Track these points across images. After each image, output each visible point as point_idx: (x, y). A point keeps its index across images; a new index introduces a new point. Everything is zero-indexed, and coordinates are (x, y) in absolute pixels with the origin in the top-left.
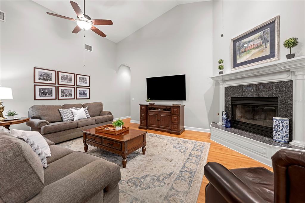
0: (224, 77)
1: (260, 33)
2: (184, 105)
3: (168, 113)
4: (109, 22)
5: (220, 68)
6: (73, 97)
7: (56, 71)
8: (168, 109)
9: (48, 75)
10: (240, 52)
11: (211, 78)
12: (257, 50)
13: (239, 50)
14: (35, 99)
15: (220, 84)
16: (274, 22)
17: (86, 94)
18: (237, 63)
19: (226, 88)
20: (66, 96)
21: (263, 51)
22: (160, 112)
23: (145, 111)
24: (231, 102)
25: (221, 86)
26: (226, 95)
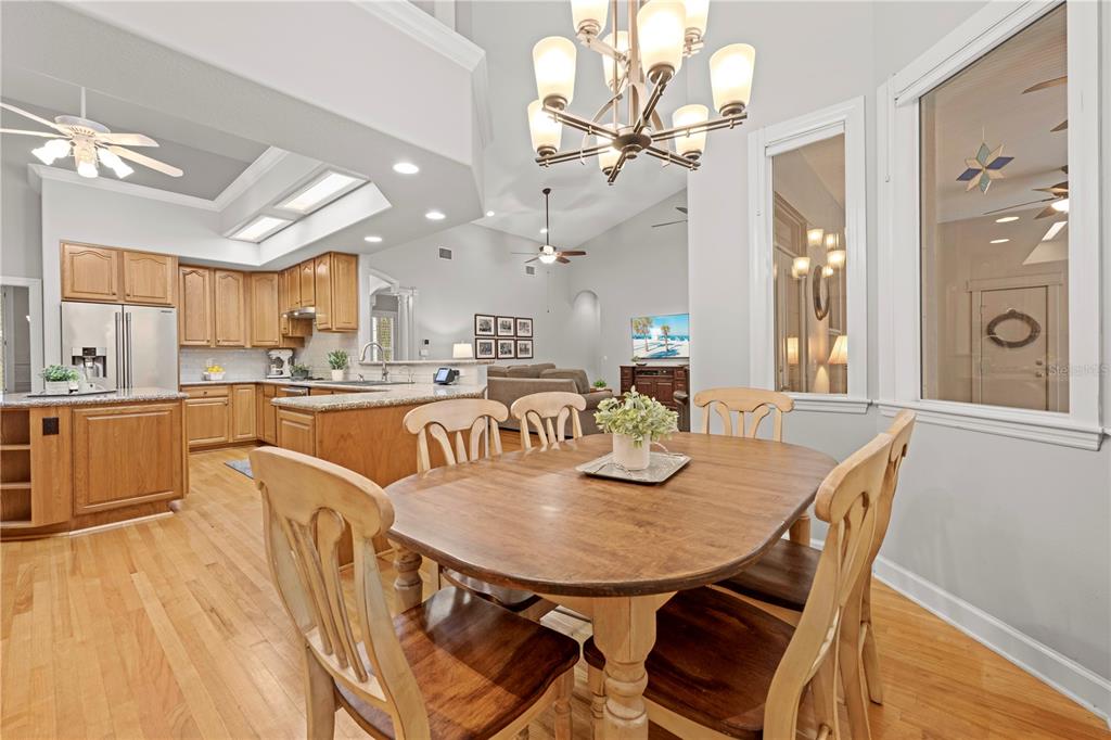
3: (669, 379)
4: (583, 253)
6: (513, 355)
7: (494, 317)
9: (487, 323)
14: (476, 358)
17: (528, 350)
20: (506, 353)
22: (656, 378)
23: (631, 377)
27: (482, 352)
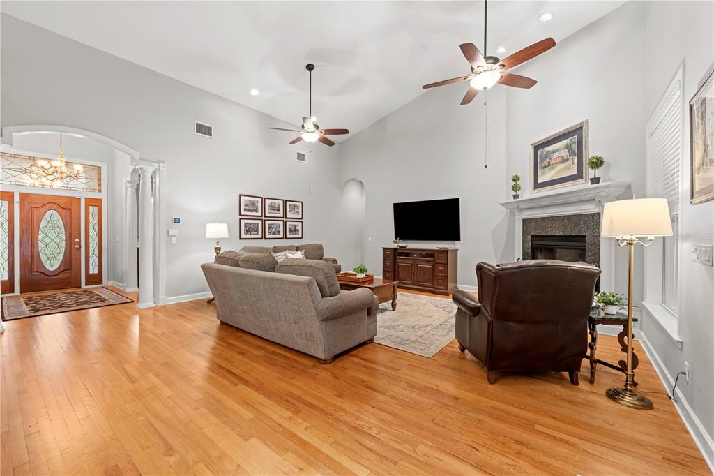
0: (520, 204)
1: (567, 140)
2: (456, 248)
3: (429, 261)
4: (346, 132)
5: (515, 188)
6: (281, 236)
7: (262, 198)
8: (430, 254)
9: (253, 204)
10: (543, 165)
11: (501, 204)
12: (563, 165)
13: (542, 161)
14: (241, 238)
15: (516, 213)
16: (581, 128)
17: (298, 230)
18: (539, 182)
19: (525, 221)
20: (274, 233)
21: (569, 168)
22: (417, 260)
23: (392, 259)
24: (532, 244)
25: (517, 217)
26: (525, 232)
27: (247, 232)
